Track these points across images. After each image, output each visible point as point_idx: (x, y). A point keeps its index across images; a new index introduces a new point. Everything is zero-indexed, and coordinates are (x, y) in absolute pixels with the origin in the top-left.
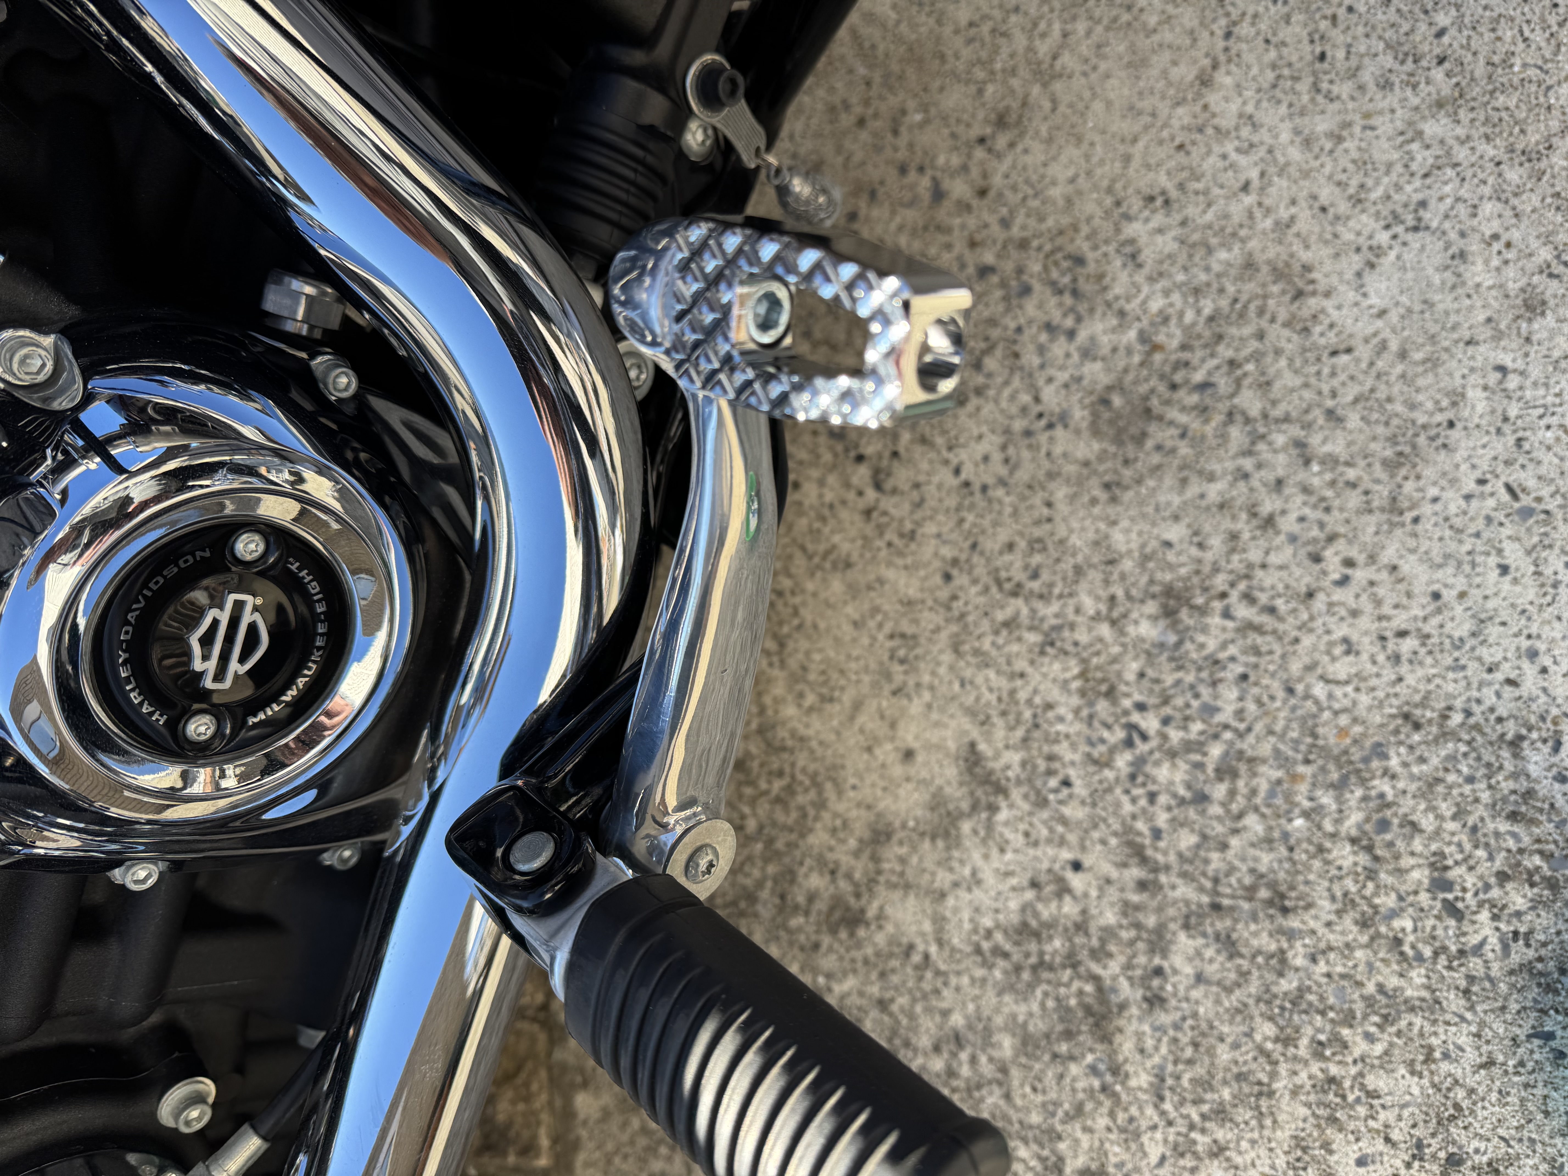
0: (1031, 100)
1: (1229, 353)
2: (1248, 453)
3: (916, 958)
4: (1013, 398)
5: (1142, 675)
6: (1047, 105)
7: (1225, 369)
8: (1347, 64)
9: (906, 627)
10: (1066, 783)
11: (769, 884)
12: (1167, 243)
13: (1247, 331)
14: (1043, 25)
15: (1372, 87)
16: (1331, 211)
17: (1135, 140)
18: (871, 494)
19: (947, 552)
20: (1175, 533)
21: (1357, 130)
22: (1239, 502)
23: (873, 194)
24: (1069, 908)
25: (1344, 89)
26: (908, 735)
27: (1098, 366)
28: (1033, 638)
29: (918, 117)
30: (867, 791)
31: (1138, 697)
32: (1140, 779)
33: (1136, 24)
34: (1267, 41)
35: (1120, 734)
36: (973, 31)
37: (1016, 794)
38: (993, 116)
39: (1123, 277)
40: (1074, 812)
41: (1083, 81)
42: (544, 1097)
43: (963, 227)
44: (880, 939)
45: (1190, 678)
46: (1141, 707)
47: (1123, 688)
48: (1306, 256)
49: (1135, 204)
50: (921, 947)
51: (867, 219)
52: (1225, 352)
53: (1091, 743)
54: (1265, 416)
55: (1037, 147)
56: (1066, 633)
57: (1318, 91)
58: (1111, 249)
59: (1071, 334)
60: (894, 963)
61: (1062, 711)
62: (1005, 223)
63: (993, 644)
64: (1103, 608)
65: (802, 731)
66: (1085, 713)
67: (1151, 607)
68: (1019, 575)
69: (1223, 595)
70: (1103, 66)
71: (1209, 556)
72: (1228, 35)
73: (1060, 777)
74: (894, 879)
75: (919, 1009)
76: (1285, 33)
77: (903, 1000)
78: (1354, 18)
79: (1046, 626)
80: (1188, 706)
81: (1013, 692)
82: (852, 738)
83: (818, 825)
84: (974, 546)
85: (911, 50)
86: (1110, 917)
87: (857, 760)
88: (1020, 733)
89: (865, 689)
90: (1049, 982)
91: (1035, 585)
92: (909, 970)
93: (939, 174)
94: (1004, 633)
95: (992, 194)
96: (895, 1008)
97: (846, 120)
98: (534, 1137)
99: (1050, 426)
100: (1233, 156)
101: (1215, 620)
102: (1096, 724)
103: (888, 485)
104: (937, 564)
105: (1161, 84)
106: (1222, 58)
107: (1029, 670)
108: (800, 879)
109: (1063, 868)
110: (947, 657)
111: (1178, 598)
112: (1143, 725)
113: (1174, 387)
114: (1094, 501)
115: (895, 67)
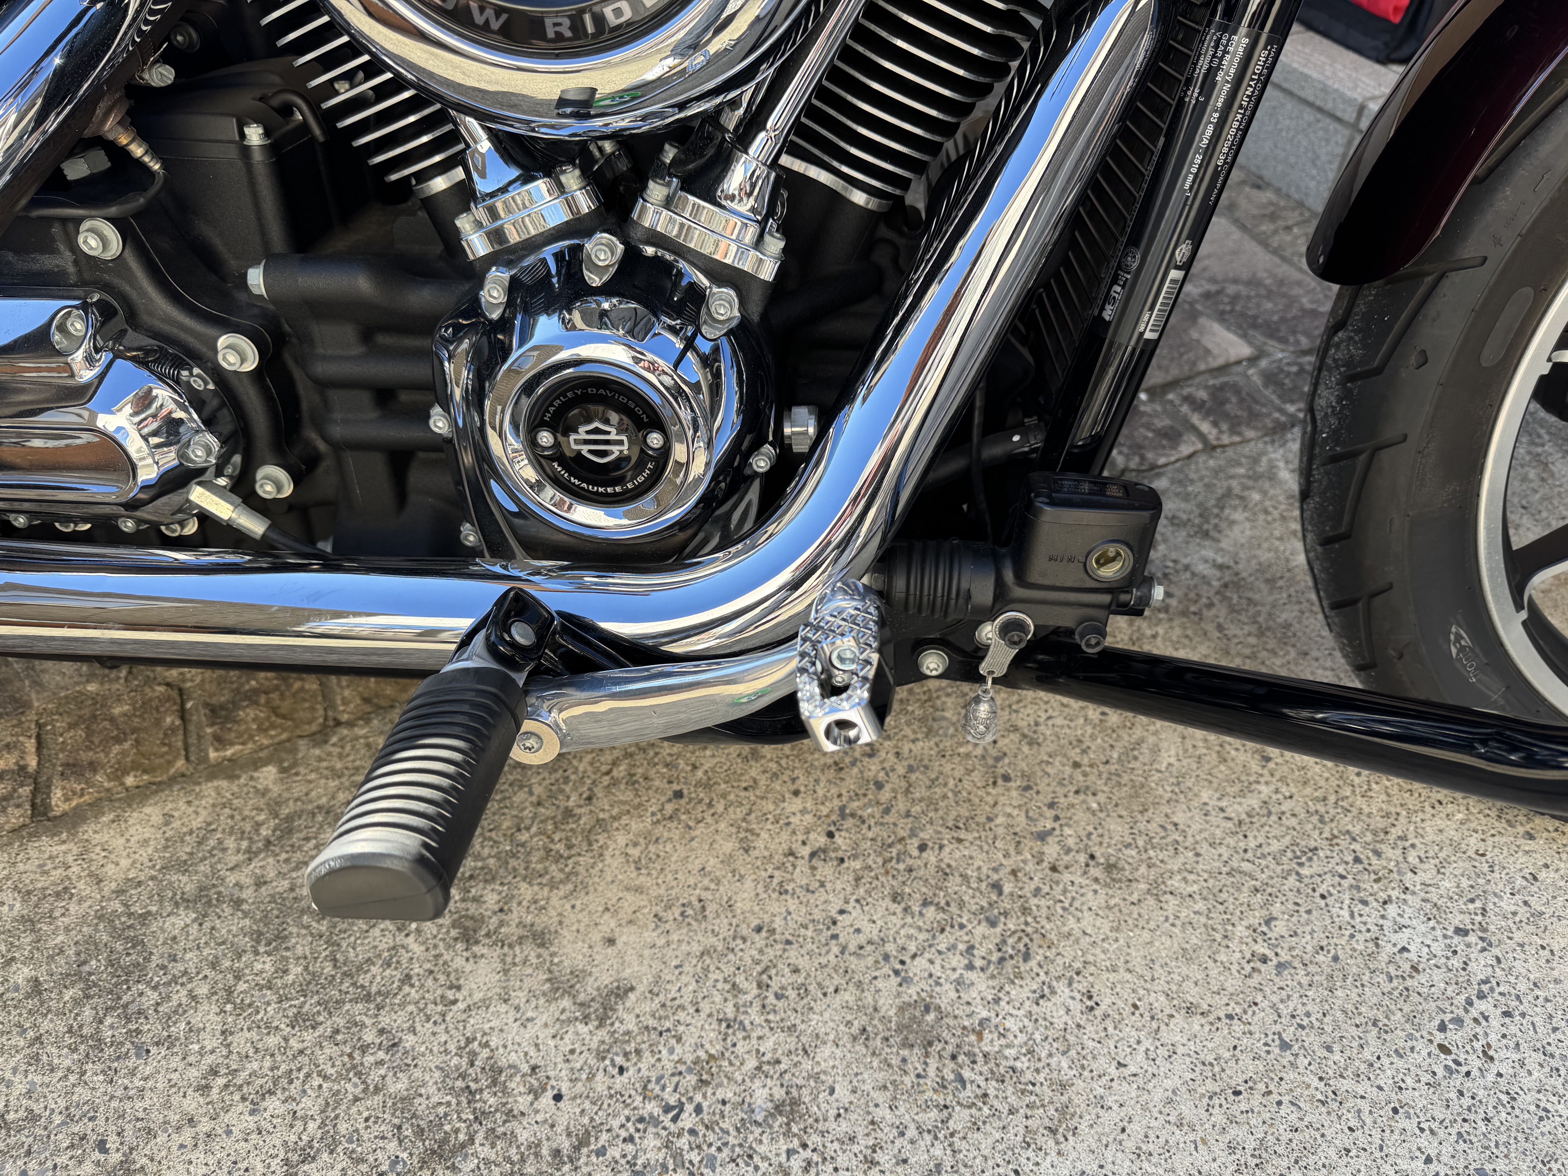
0: (1134, 885)
1: (991, 1092)
2: (920, 1130)
3: (450, 994)
4: (909, 937)
5: (724, 1103)
6: (1135, 897)
7: (979, 1092)
8: (1238, 1114)
9: (711, 908)
10: (622, 1070)
11: (480, 864)
12: (1060, 1019)
13: (1012, 1099)
14: (1191, 877)
15: (1228, 1138)
16: (1124, 1136)
17: (1129, 971)
18: (806, 851)
19: (778, 923)
20: (843, 1093)
21: (1192, 1136)
22: (880, 1135)
23: (1027, 788)
24: (523, 1102)
25: (1218, 1117)
26: (626, 937)
27: (953, 995)
28: (730, 1011)
29: (1094, 806)
30: (573, 918)
31: (705, 1105)
32: (640, 1126)
33: (1216, 945)
34: (1235, 1048)
35: (672, 1101)
36: (1170, 827)
37: (602, 1034)
38: (1113, 860)
39: (1025, 993)
40: (601, 1083)
41: (1162, 919)
42: (266, 742)
43: (1024, 862)
44: (459, 962)
45: (732, 1140)
46: (698, 1109)
47: (710, 1091)
48: (1083, 1127)
49: (1082, 986)
50: (460, 996)
51: (1008, 790)
52: (992, 1088)
53: (659, 1079)
54: (952, 1135)
55: (1101, 898)
56: (740, 1035)
57: (1211, 1098)
58: (1043, 977)
59: (970, 967)
60: (442, 978)
61: (678, 1049)
62: (1037, 892)
63: (717, 981)
64: (768, 1057)
65: (607, 854)
66: (682, 1068)
67: (779, 1094)
68: (775, 985)
69: (804, 1146)
70: (1176, 930)
71: (831, 1125)
72: (1230, 1017)
73: (625, 1065)
74: (509, 960)
75: (411, 1008)
76: (1246, 1059)
77: (414, 994)
78: (1275, 1108)
79: (741, 1017)
80: (710, 1145)
81: (682, 1007)
82: (613, 894)
83: (536, 888)
84: (788, 942)
85: (1142, 786)
86: (524, 1136)
87: (595, 902)
88: (652, 1023)
89: (653, 893)
90: (459, 1103)
91: (771, 999)
92: (439, 992)
93: (1057, 832)
94: (728, 987)
95: (1056, 876)
96: (406, 989)
97: (1075, 754)
98: (232, 744)
99: (897, 973)
100: (1141, 1049)
101: (783, 1145)
102: (676, 1079)
103: (815, 862)
104: (767, 918)
105: (1177, 978)
106: (1211, 1018)
107: (703, 1015)
108: (489, 887)
109: (553, 1087)
110: (696, 948)
111: (792, 1111)
112: (684, 1116)
113: (954, 1057)
114: (849, 1024)
115: (1125, 778)
